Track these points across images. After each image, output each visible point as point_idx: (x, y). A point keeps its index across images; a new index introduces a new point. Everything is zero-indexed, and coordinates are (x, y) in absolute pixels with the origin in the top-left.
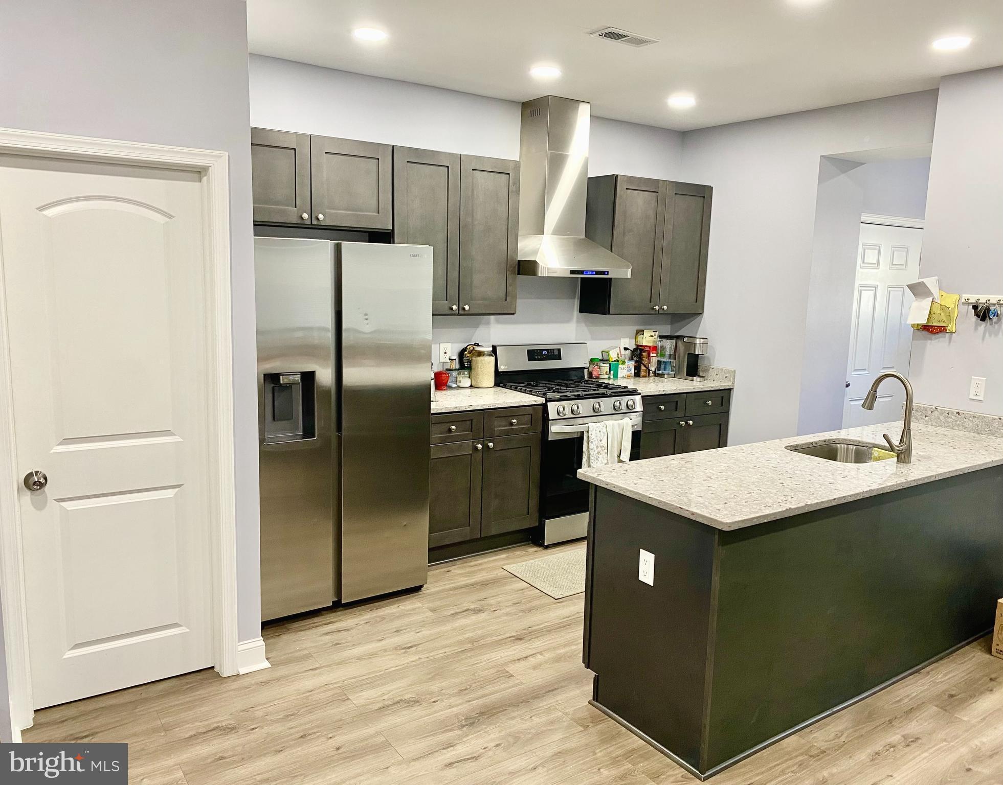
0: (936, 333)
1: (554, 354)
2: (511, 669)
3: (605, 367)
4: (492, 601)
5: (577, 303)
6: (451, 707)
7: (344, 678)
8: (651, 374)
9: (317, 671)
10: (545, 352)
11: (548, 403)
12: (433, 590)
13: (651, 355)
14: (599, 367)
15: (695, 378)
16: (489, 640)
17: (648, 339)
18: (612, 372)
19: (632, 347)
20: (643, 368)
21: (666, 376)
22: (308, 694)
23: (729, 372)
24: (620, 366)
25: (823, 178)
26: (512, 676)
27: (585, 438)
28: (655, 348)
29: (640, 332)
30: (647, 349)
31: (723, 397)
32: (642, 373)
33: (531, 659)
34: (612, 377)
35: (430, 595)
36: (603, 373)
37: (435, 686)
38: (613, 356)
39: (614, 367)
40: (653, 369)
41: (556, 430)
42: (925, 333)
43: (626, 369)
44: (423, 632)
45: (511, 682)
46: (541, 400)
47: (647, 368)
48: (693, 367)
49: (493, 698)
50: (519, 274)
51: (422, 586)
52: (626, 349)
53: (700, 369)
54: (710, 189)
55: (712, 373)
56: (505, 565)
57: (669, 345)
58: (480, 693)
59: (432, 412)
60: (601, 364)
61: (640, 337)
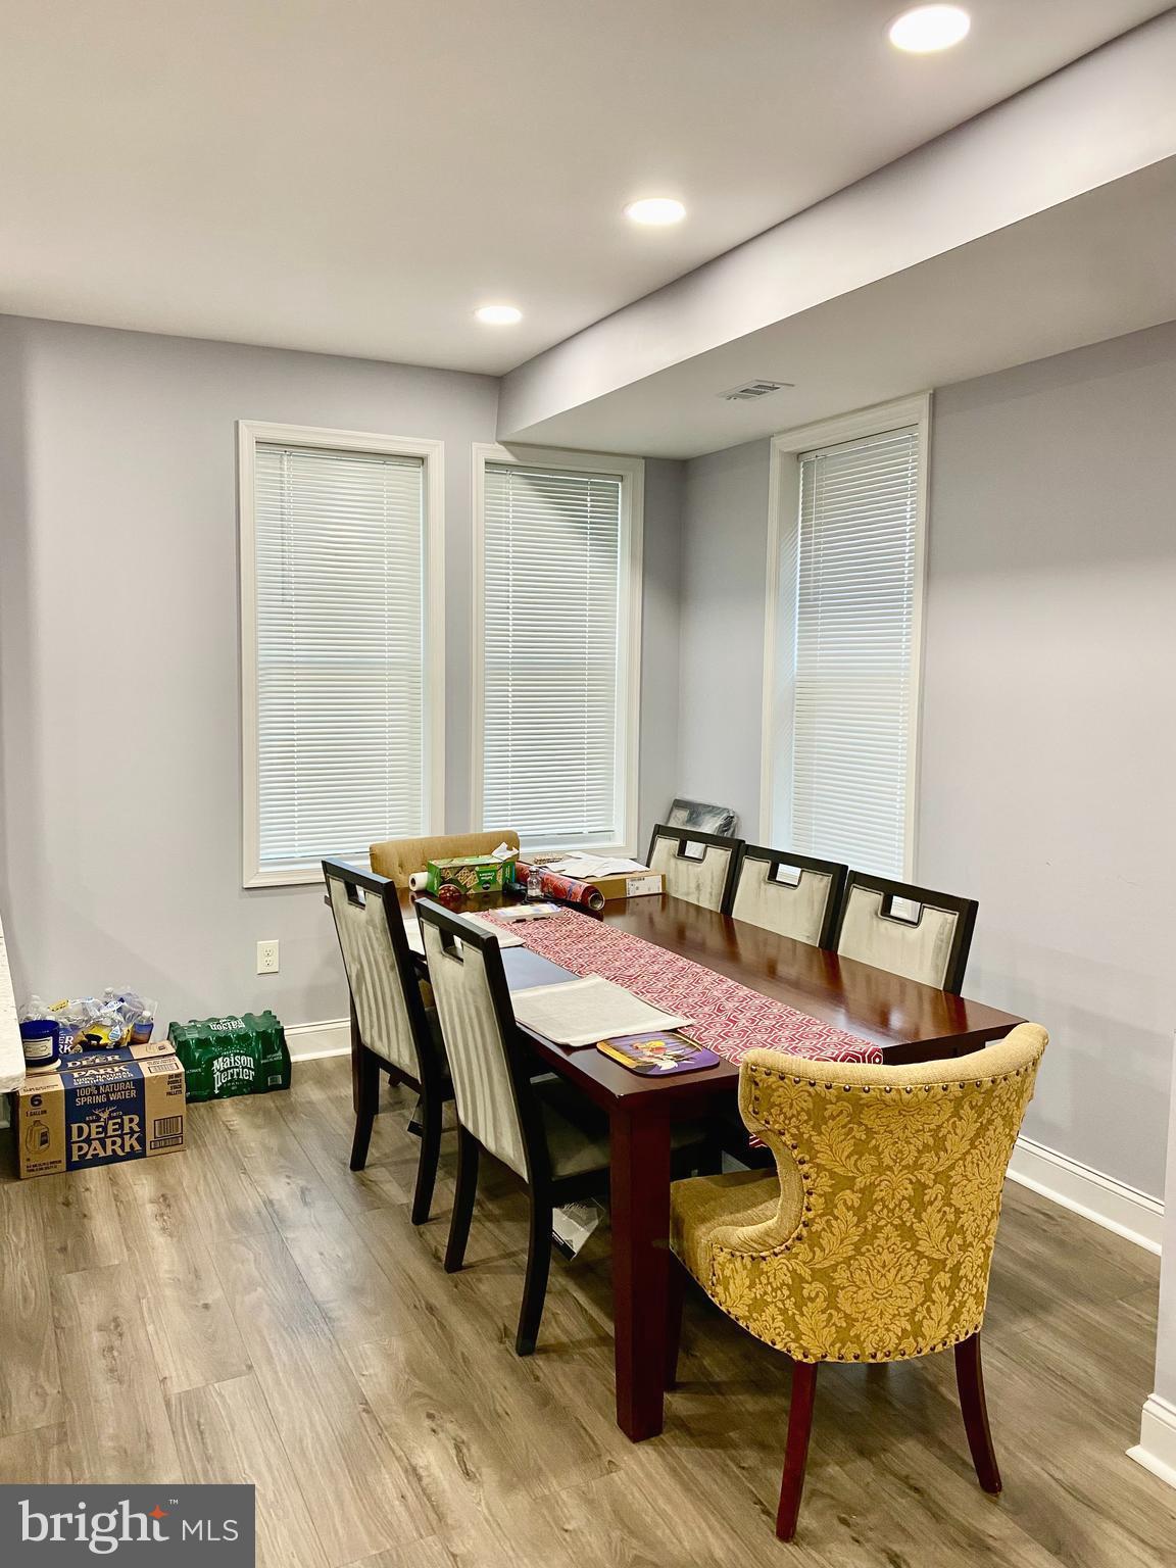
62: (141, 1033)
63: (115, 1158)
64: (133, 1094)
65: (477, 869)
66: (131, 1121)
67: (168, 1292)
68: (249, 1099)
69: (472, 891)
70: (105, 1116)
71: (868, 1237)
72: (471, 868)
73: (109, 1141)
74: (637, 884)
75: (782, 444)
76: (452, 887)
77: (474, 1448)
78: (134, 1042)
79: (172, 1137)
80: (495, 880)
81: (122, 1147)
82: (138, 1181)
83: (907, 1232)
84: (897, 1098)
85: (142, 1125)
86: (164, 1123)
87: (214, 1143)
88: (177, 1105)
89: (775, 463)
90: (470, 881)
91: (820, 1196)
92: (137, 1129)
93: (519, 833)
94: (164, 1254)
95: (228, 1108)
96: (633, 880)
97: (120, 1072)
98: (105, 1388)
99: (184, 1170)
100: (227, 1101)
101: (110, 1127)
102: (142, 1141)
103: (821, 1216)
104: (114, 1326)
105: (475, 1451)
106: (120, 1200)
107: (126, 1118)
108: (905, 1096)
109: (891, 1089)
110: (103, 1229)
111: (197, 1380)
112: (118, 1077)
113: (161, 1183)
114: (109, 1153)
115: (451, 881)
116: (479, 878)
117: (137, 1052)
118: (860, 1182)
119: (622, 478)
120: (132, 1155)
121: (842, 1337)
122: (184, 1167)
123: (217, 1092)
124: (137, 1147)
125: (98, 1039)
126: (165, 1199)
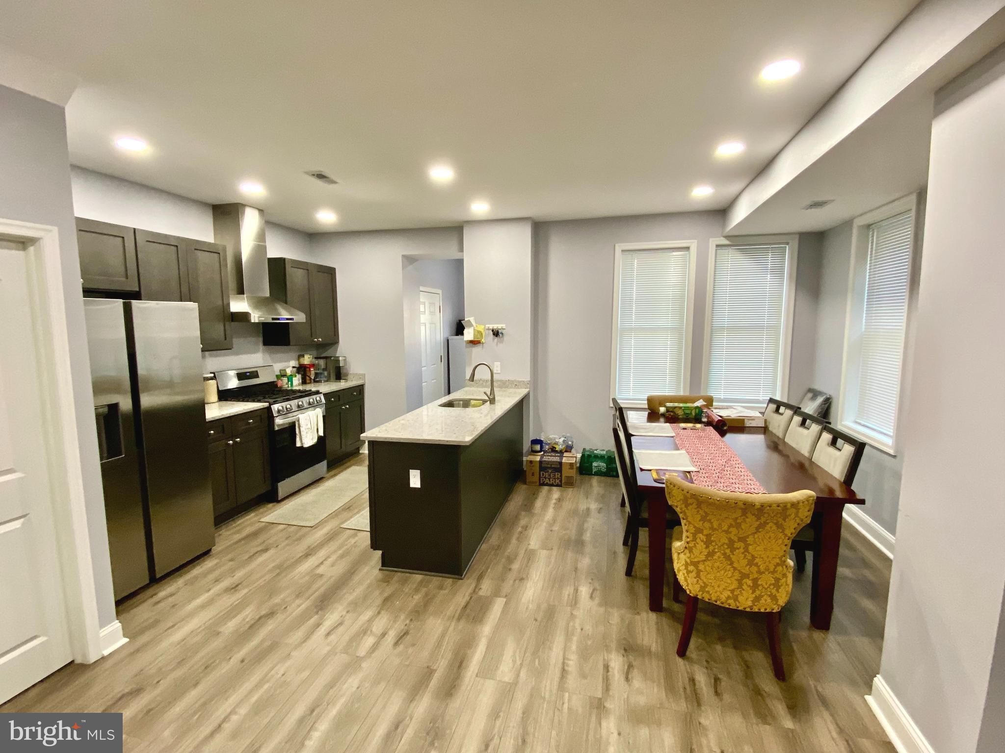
0: (477, 344)
1: (255, 375)
2: (320, 571)
3: (285, 380)
4: (271, 541)
5: (261, 339)
6: (299, 606)
7: (204, 622)
8: (312, 381)
9: (176, 627)
10: (248, 374)
11: (272, 406)
12: (220, 548)
13: (311, 369)
14: (282, 380)
15: (341, 381)
16: (288, 563)
17: (307, 360)
18: (290, 383)
19: (297, 366)
20: (308, 378)
21: (323, 381)
22: (183, 643)
23: (360, 375)
24: (294, 378)
25: (404, 267)
26: (322, 575)
27: (297, 425)
28: (313, 365)
29: (301, 356)
30: (308, 366)
31: (359, 390)
32: (308, 381)
33: (325, 562)
34: (290, 386)
35: (220, 552)
36: (284, 383)
37: (277, 600)
38: (289, 371)
39: (290, 379)
40: (313, 378)
41: (279, 421)
42: (471, 344)
43: (297, 380)
44: (236, 575)
45: (324, 579)
46: (266, 405)
47: (310, 377)
48: (339, 374)
49: (322, 590)
50: (232, 321)
51: (211, 549)
52: (294, 367)
53: (342, 376)
54: (334, 269)
55: (350, 377)
56: (260, 518)
57: (322, 362)
58: (310, 591)
59: (207, 421)
60: (282, 378)
61: (301, 360)
62: (569, 449)
63: (552, 485)
64: (559, 466)
65: (683, 408)
66: (558, 474)
67: (544, 524)
68: (603, 478)
69: (680, 417)
70: (550, 471)
71: (711, 554)
72: (680, 408)
73: (551, 480)
74: (750, 421)
75: (859, 222)
76: (672, 414)
77: (598, 592)
78: (566, 451)
79: (569, 483)
80: (691, 413)
81: (555, 482)
82: (556, 493)
83: (728, 558)
84: (713, 501)
85: (561, 476)
86: (568, 477)
87: (584, 489)
88: (573, 473)
89: (855, 231)
90: (680, 413)
91: (691, 533)
92: (559, 477)
93: (714, 397)
94: (550, 513)
95: (595, 480)
96: (748, 420)
97: (557, 459)
98: (514, 541)
99: (570, 493)
100: (596, 477)
101: (552, 476)
102: (561, 481)
103: (692, 541)
104: (525, 528)
105: (597, 594)
106: (548, 498)
107: (556, 473)
108: (716, 502)
109: (711, 498)
110: (539, 503)
111: (536, 547)
112: (555, 460)
113: (562, 495)
114: (551, 483)
115: (672, 412)
116: (684, 412)
117: (565, 454)
118: (705, 532)
119: (788, 244)
120: (557, 486)
121: (703, 589)
122: (570, 492)
123: (593, 473)
124: (559, 483)
125: (556, 448)
126: (559, 500)
